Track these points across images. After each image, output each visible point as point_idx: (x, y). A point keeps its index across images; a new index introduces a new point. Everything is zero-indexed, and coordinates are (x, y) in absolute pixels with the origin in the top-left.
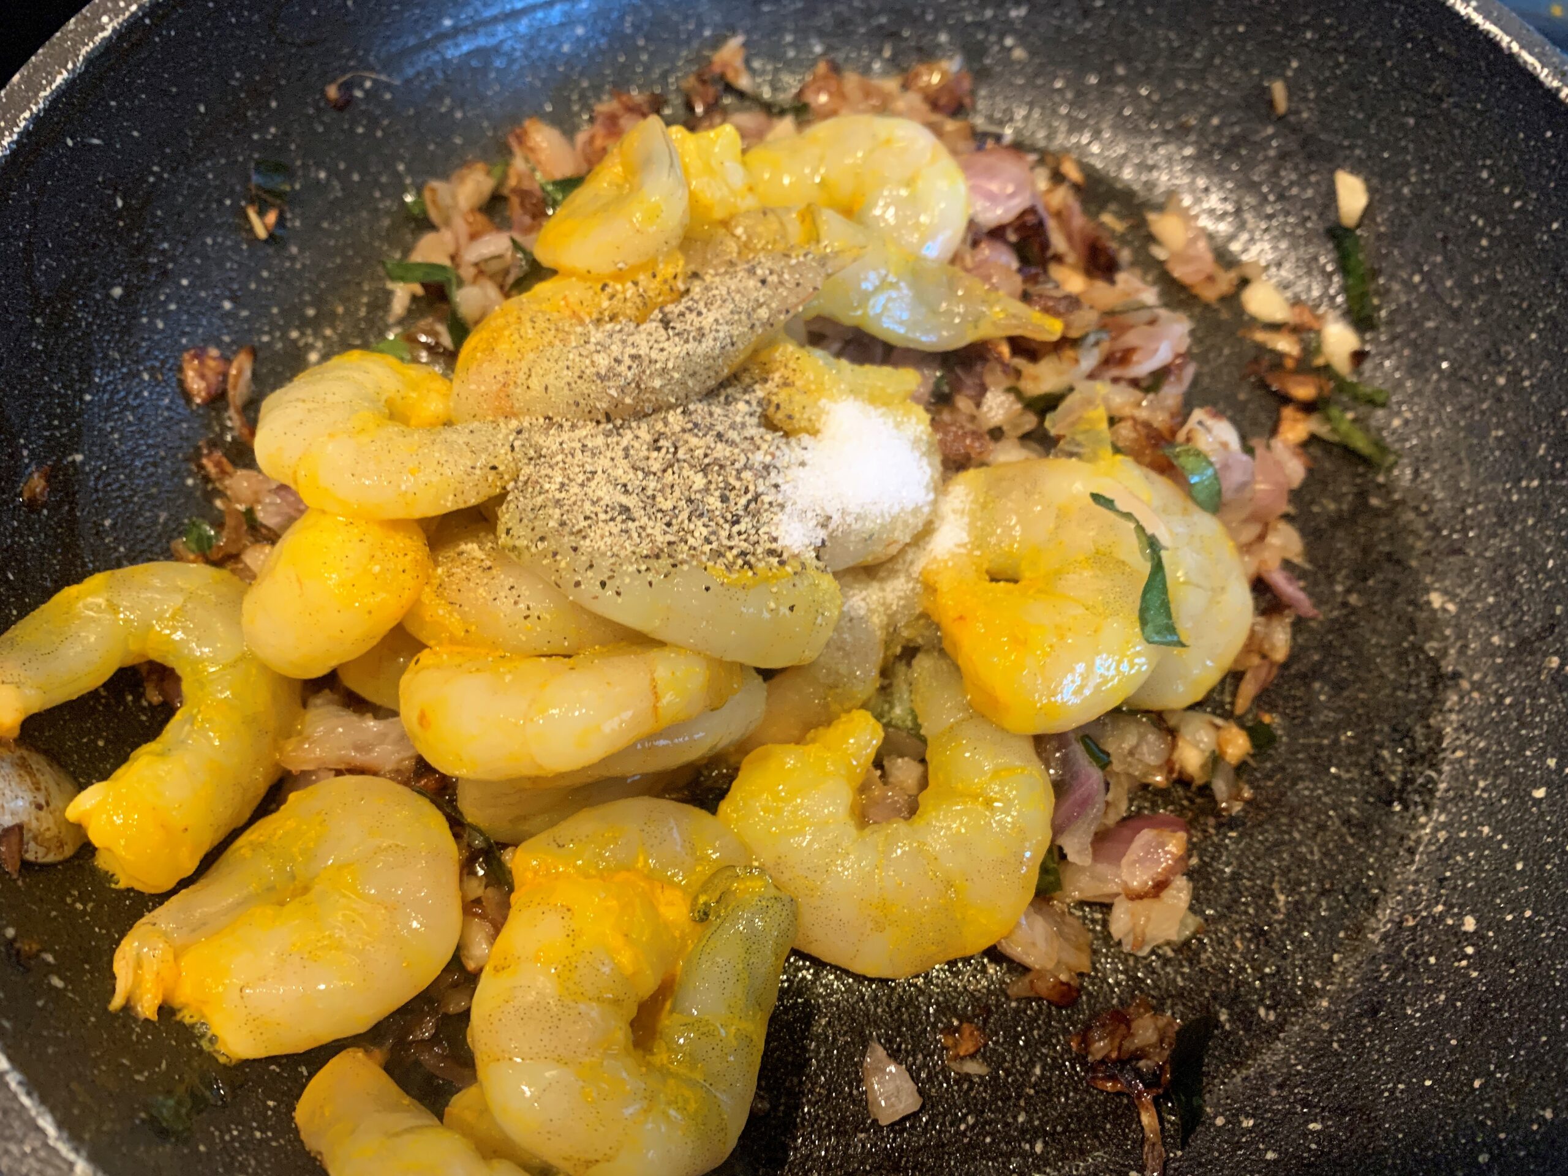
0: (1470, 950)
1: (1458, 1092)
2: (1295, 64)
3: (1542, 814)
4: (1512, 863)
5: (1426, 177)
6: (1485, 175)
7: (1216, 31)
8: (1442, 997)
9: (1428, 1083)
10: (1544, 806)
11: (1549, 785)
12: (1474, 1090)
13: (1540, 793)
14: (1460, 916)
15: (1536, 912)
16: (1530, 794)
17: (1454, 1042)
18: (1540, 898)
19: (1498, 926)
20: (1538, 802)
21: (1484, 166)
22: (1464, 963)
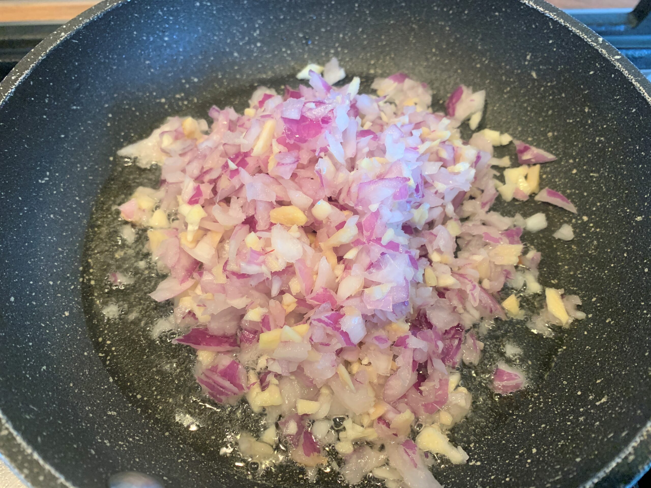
0: (591, 225)
1: (622, 260)
2: (357, 5)
3: (580, 177)
4: (583, 195)
5: (418, 18)
6: (436, 8)
7: (325, 7)
8: (595, 242)
9: (612, 265)
10: (579, 174)
11: (575, 167)
12: (626, 257)
13: (575, 171)
14: (581, 219)
15: (600, 202)
16: (572, 174)
17: (609, 250)
18: (598, 198)
19: (593, 213)
20: (576, 174)
21: (434, 6)
22: (593, 229)
